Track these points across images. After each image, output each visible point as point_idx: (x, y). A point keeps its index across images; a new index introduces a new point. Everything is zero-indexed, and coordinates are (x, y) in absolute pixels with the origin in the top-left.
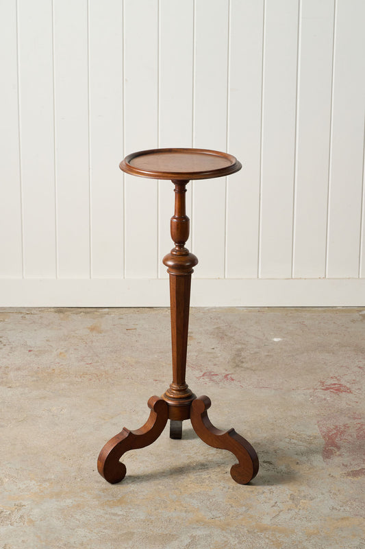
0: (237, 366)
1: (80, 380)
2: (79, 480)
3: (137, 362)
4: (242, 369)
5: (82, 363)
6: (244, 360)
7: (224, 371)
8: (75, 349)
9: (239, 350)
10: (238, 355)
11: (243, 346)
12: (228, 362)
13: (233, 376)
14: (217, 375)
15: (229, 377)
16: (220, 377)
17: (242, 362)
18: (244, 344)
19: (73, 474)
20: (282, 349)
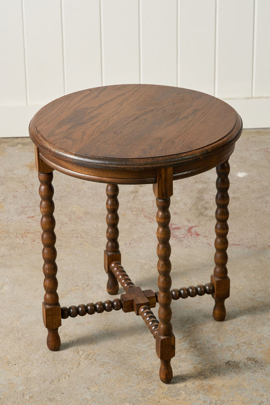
0: (201, 214)
1: (21, 241)
2: (28, 397)
3: (86, 213)
4: (207, 218)
5: (23, 217)
6: (207, 205)
7: (186, 223)
8: (14, 196)
9: (201, 192)
10: (200, 199)
11: (205, 186)
12: (190, 209)
13: (198, 230)
14: (179, 228)
15: (193, 230)
16: (183, 231)
17: (206, 209)
18: (205, 182)
19: (21, 388)
20: (248, 187)
